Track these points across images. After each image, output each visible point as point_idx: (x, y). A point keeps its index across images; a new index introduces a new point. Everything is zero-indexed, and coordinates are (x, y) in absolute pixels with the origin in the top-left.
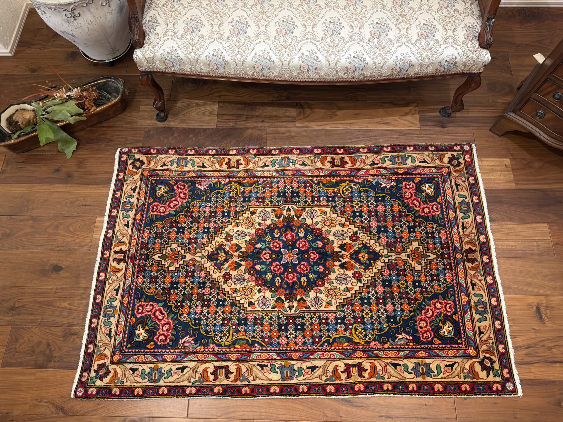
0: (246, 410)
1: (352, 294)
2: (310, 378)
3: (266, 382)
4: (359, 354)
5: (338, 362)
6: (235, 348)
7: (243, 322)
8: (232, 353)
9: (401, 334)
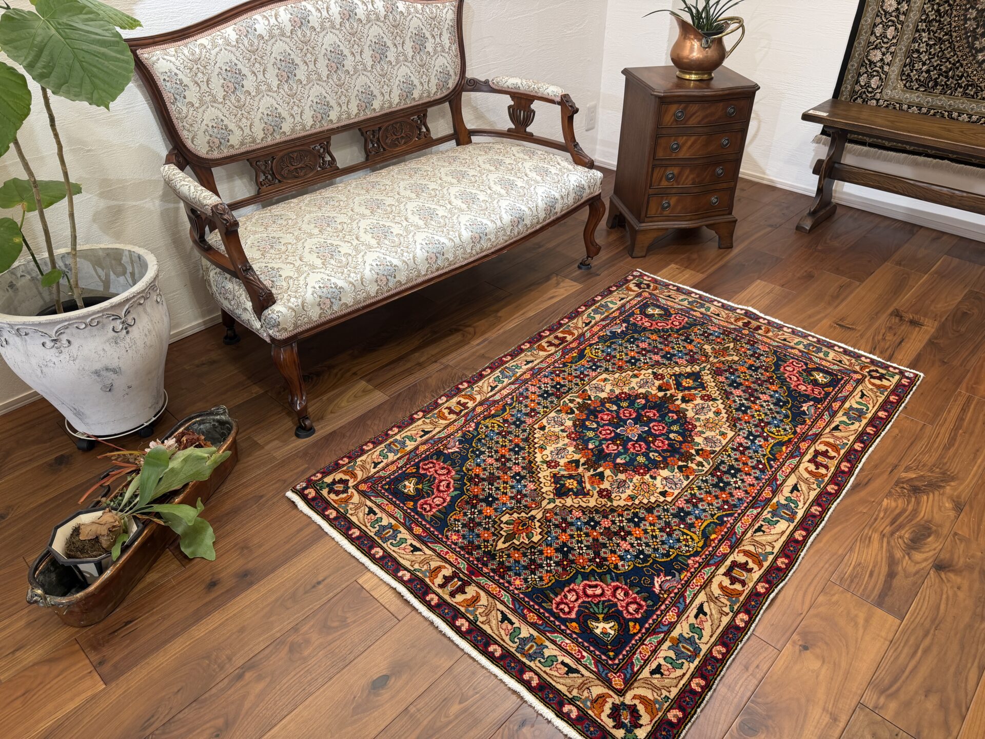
0: (809, 581)
1: (726, 413)
2: (806, 497)
3: (784, 538)
4: (803, 446)
5: (801, 465)
6: (714, 540)
7: (681, 515)
8: (717, 547)
9: (802, 407)
